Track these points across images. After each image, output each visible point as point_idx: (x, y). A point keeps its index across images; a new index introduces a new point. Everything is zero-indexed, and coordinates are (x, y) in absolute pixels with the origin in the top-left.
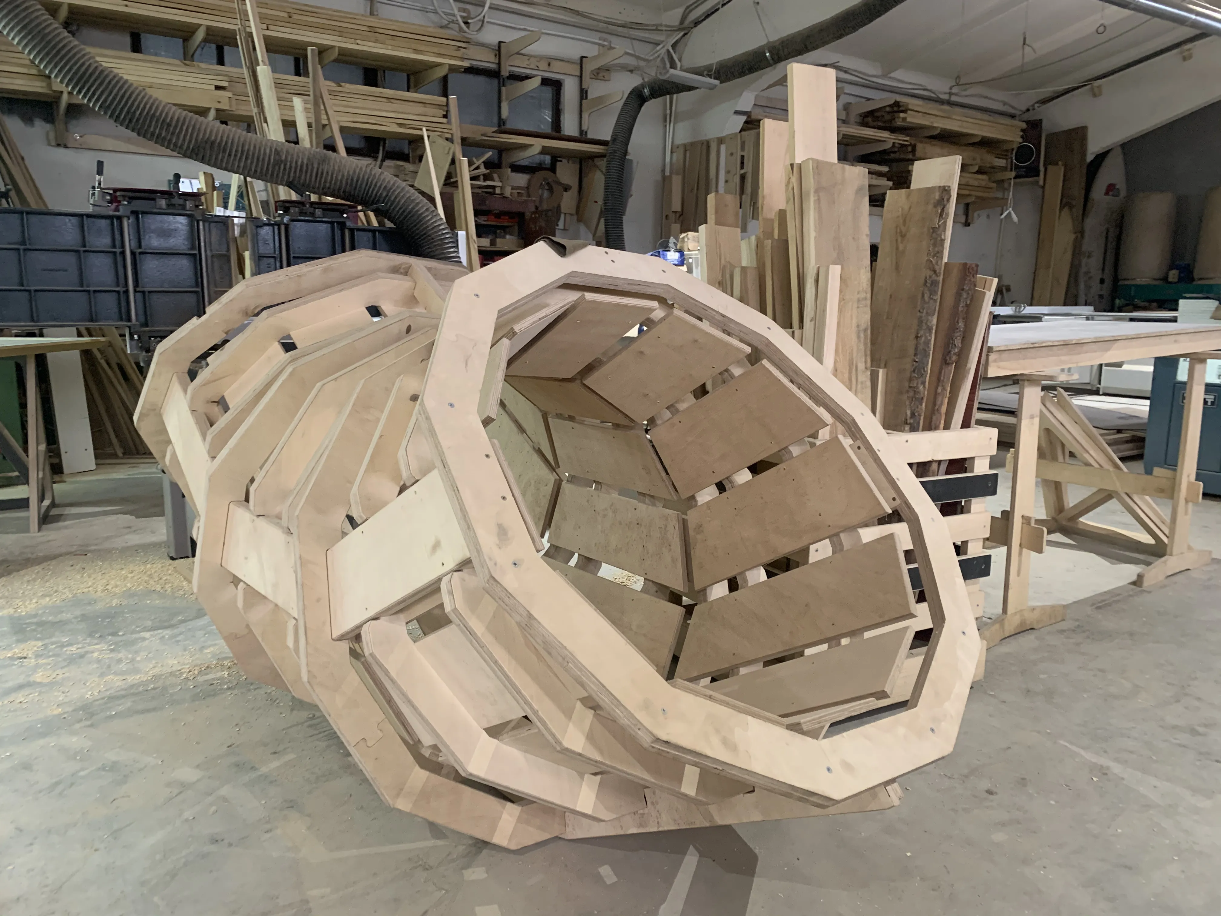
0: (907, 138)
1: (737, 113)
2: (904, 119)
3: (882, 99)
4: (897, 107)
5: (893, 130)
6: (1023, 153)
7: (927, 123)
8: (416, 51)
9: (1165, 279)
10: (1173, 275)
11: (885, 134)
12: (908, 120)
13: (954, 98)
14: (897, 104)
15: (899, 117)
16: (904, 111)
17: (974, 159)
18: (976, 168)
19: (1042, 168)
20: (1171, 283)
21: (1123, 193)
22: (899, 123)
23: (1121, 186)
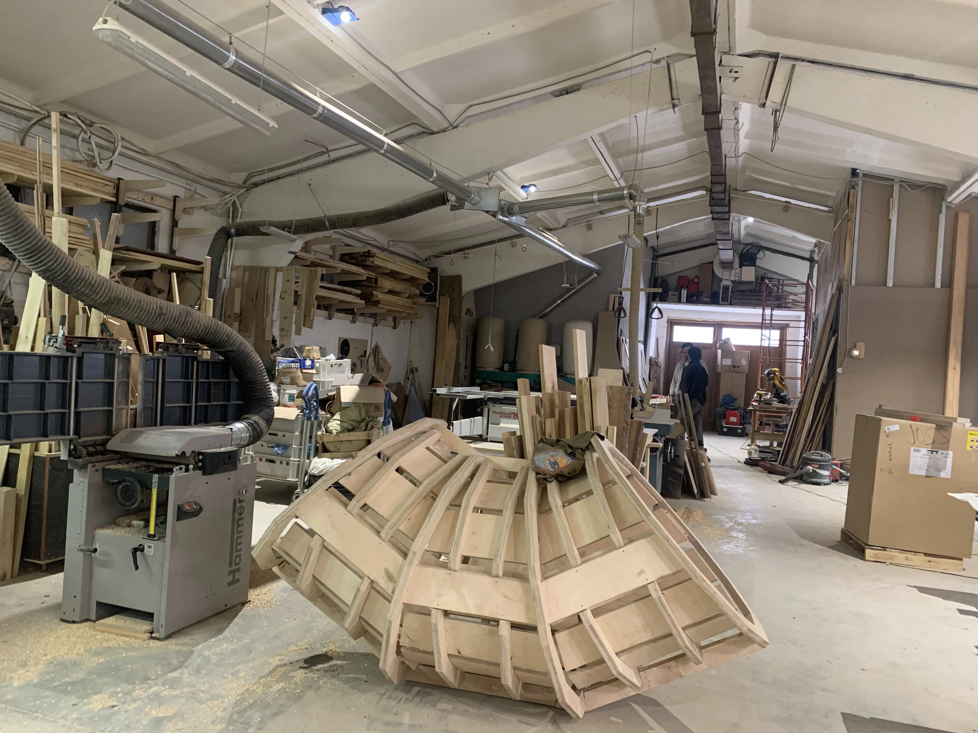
0: (374, 274)
1: (290, 252)
2: (373, 262)
3: (358, 248)
4: (369, 254)
5: (365, 267)
6: (427, 287)
7: (384, 265)
8: (77, 185)
9: (502, 369)
10: (506, 366)
11: (360, 270)
12: (375, 262)
13: (390, 248)
14: (369, 252)
15: (369, 260)
16: (373, 257)
17: (406, 290)
18: (407, 295)
19: (437, 297)
20: (505, 371)
21: (474, 316)
22: (368, 263)
23: (473, 310)
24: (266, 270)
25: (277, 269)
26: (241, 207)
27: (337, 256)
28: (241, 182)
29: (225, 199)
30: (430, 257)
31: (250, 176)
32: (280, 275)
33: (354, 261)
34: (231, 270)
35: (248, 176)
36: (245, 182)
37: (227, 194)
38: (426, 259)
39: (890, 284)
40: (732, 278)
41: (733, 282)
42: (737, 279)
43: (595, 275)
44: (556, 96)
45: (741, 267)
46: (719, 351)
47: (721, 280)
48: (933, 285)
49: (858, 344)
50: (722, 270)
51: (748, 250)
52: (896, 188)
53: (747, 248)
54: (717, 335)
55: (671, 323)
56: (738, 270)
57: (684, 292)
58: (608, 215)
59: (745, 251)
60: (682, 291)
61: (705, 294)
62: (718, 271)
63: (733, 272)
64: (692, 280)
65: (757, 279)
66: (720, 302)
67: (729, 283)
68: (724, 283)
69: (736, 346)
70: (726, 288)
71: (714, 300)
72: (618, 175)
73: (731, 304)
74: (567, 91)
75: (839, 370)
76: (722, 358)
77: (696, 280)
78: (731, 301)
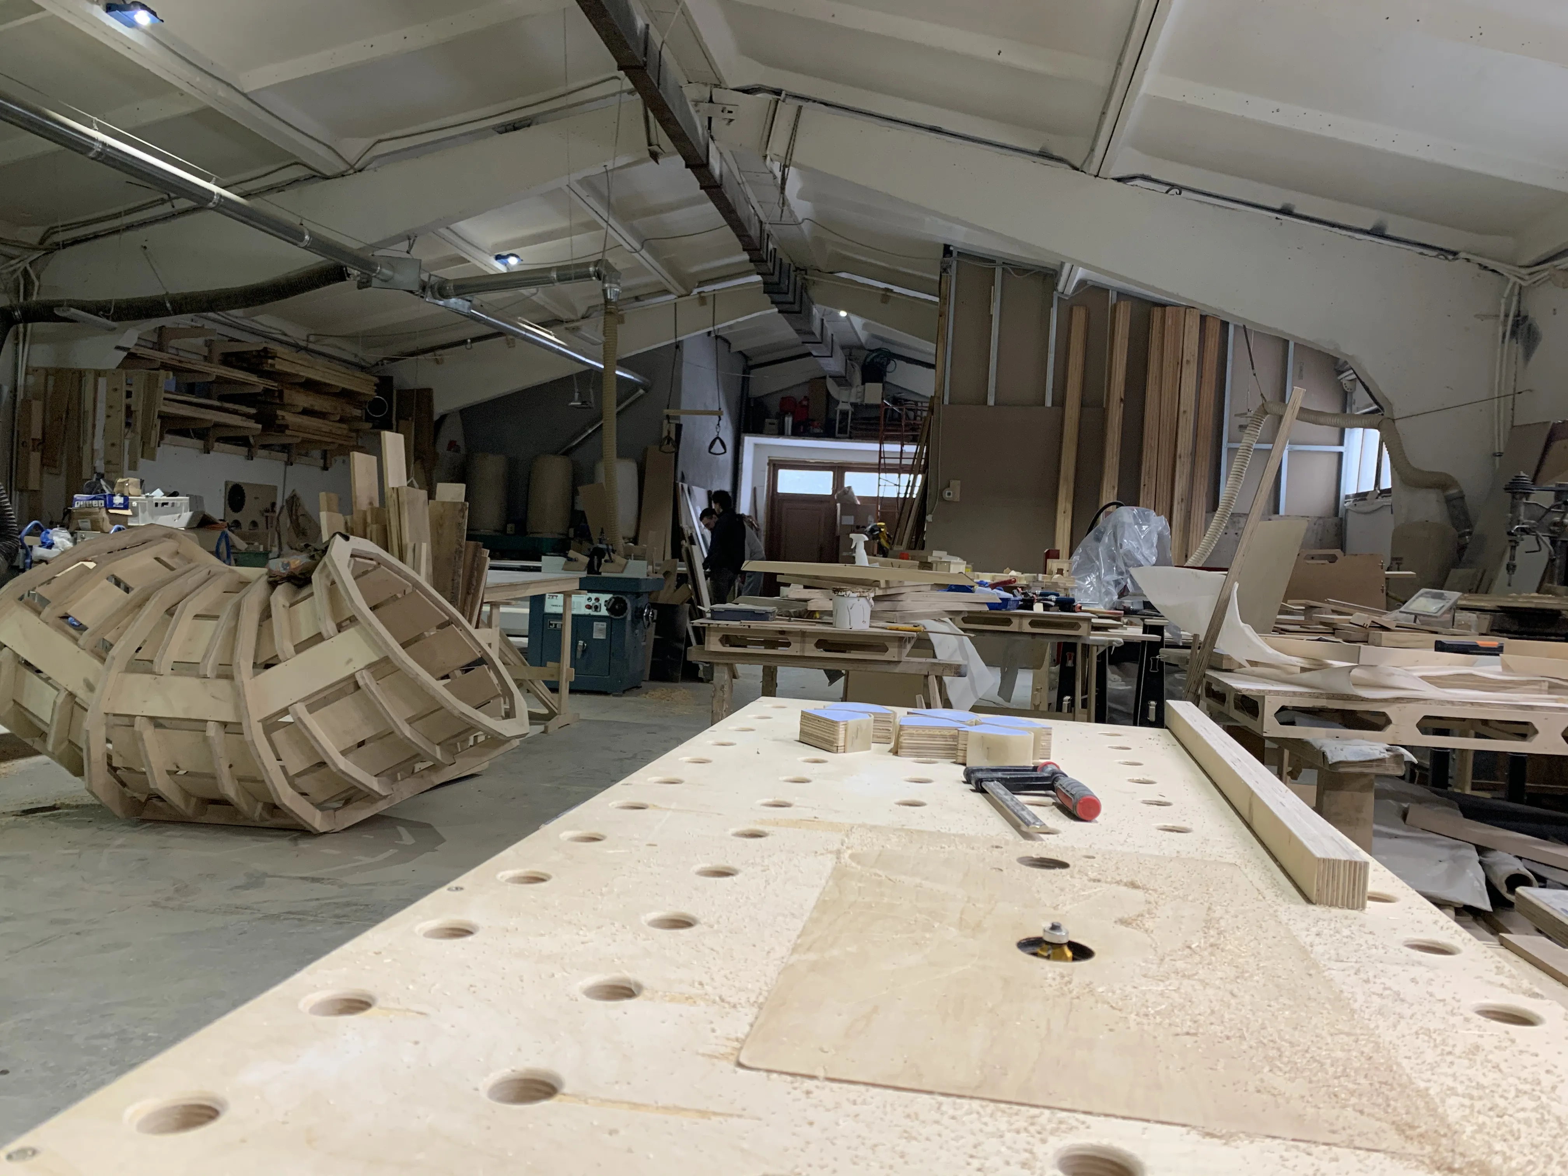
0: (276, 384)
1: (118, 348)
2: (272, 366)
3: (250, 344)
4: (265, 354)
5: (262, 374)
6: (376, 405)
7: (294, 372)
9: (504, 531)
10: (510, 528)
11: (253, 378)
12: (278, 367)
13: (311, 346)
14: (265, 349)
15: (267, 363)
16: (273, 358)
17: (336, 409)
18: (338, 418)
19: (394, 422)
20: (509, 535)
21: (463, 451)
22: (267, 368)
23: (461, 443)
24: (80, 374)
25: (98, 374)
26: (38, 278)
27: (216, 357)
28: (35, 241)
29: (12, 266)
30: (382, 361)
31: (51, 231)
32: (102, 381)
33: (245, 365)
34: (26, 374)
35: (48, 231)
36: (42, 242)
37: (12, 258)
38: (377, 364)
39: (991, 402)
40: (853, 400)
41: (852, 404)
42: (858, 401)
43: (641, 391)
44: (501, 133)
45: (863, 383)
46: (838, 505)
47: (838, 402)
48: (1043, 403)
49: (952, 483)
50: (838, 389)
51: (872, 360)
52: (998, 272)
53: (871, 357)
54: (838, 481)
55: (774, 465)
56: (860, 388)
57: (789, 421)
58: (647, 302)
59: (868, 360)
60: (786, 419)
61: (816, 423)
62: (833, 388)
63: (854, 390)
64: (800, 402)
65: (885, 401)
66: (837, 435)
67: (847, 407)
68: (842, 407)
69: (860, 498)
70: (844, 414)
71: (828, 433)
72: (637, 246)
73: (851, 438)
74: (514, 127)
75: (929, 518)
76: (841, 514)
77: (805, 403)
78: (850, 432)
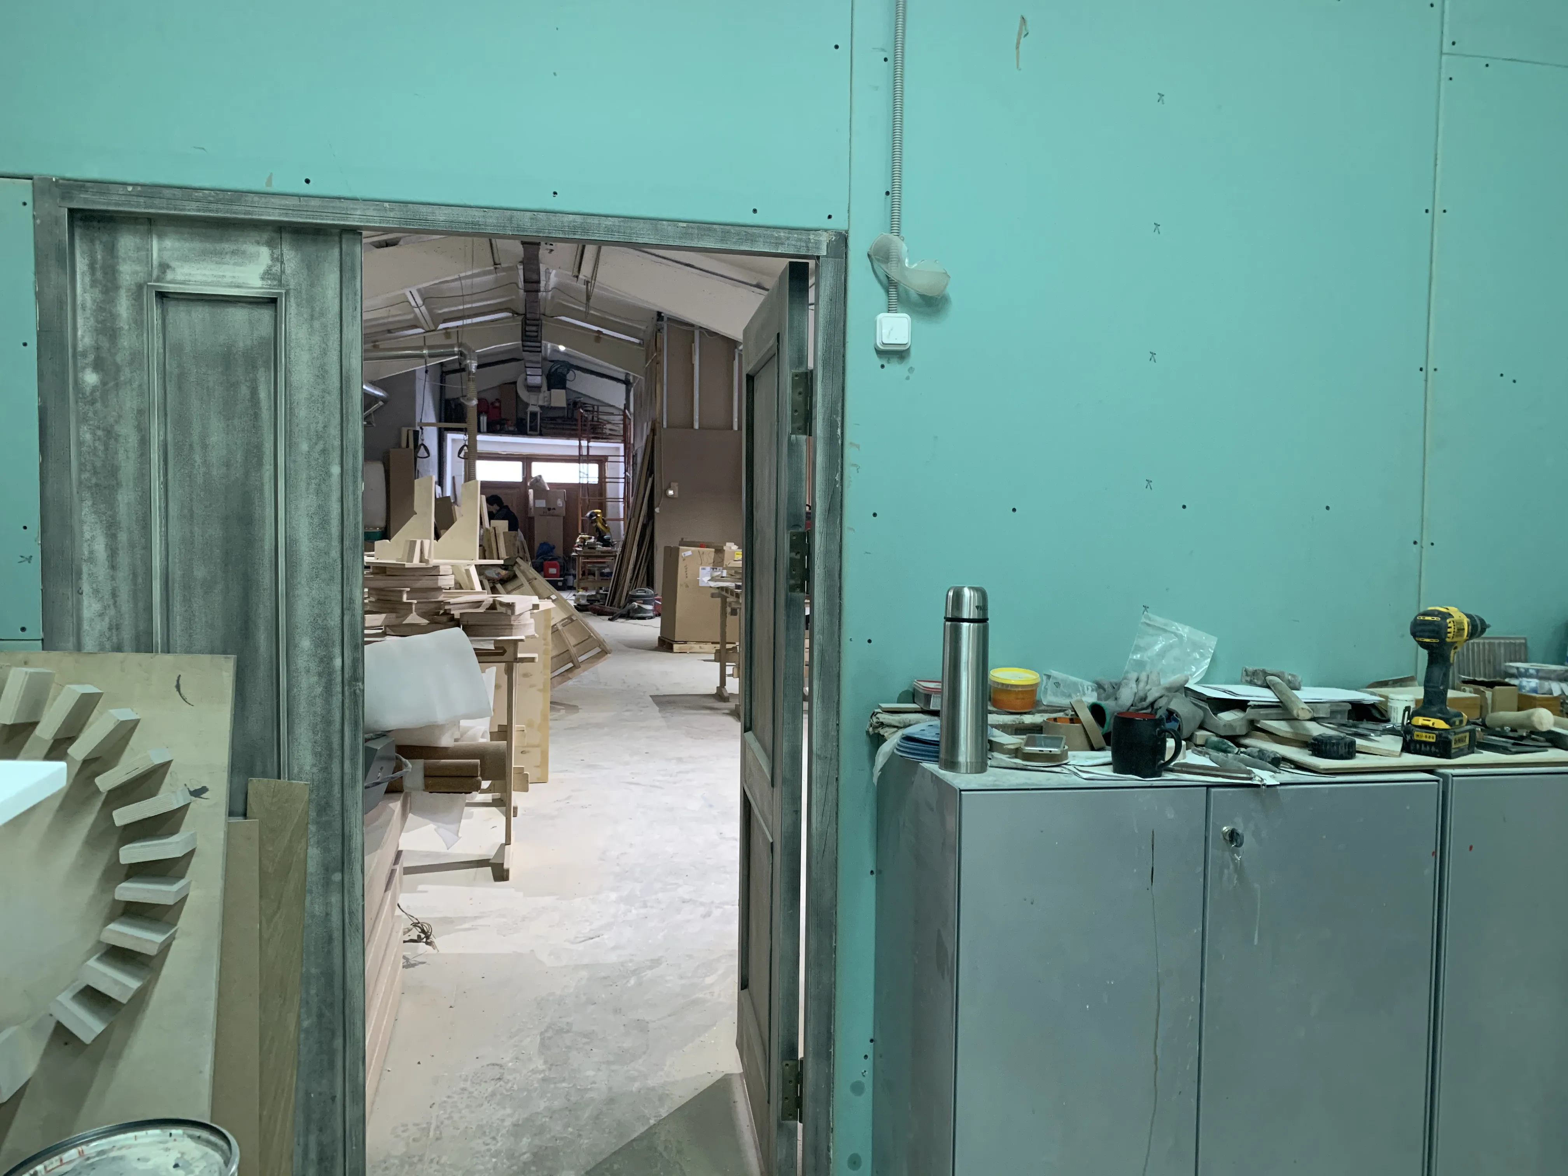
39: (696, 426)
40: (541, 403)
41: (541, 407)
42: (546, 404)
43: (381, 403)
44: (378, 247)
45: (549, 389)
46: (531, 491)
47: (527, 405)
48: (731, 427)
49: (672, 484)
50: (527, 393)
52: (697, 333)
53: (556, 367)
54: (527, 470)
56: (547, 394)
57: (484, 419)
59: (553, 370)
60: (481, 418)
61: (510, 422)
62: (523, 394)
63: (541, 396)
64: (492, 404)
65: (568, 405)
66: (528, 432)
67: (537, 409)
68: (532, 409)
69: (550, 484)
70: (534, 415)
72: (420, 302)
73: (541, 435)
74: (387, 244)
75: (657, 510)
76: (535, 498)
77: (497, 404)
78: (540, 431)
